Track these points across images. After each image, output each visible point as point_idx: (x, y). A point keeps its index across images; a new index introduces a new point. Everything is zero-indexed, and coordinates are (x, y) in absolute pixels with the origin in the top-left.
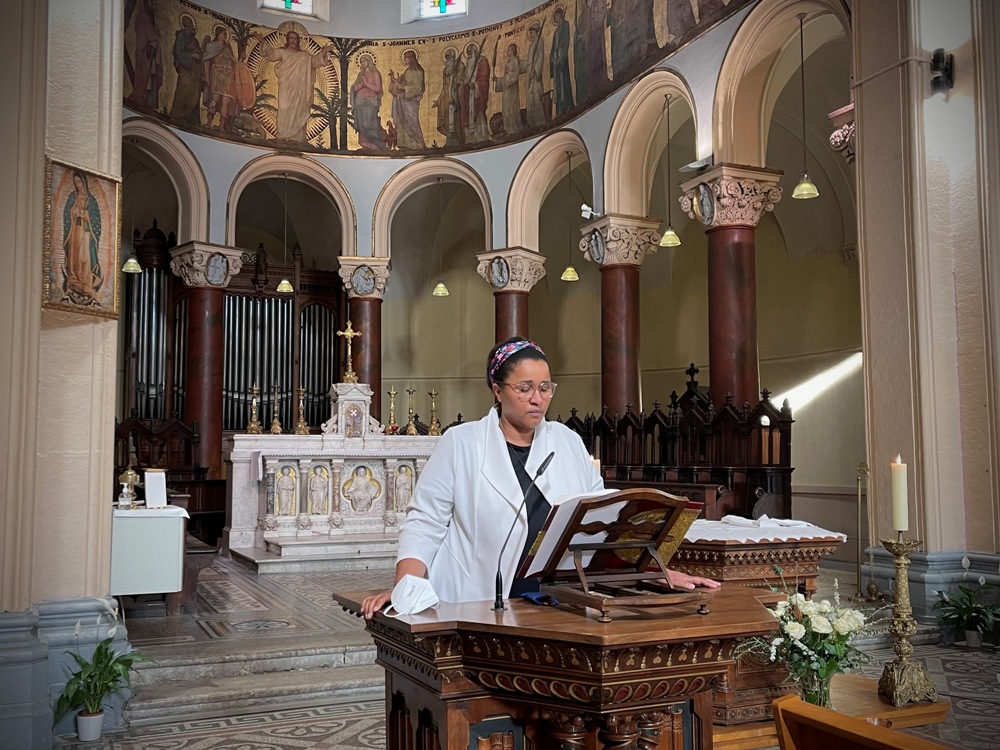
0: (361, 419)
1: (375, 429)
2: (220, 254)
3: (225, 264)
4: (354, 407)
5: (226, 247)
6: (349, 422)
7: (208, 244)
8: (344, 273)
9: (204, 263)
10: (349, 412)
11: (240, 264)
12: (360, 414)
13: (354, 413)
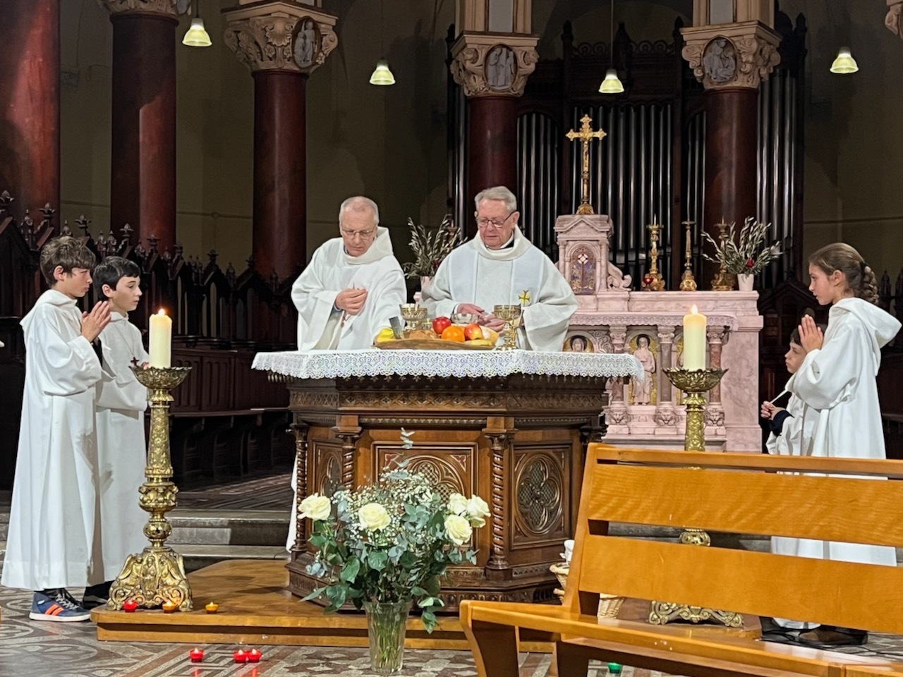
0: (594, 267)
1: (616, 283)
2: (503, 46)
3: (511, 60)
4: (583, 250)
5: (514, 34)
6: (577, 272)
7: (486, 32)
8: (690, 54)
9: (481, 60)
10: (574, 259)
11: (533, 57)
12: (592, 261)
13: (583, 259)
